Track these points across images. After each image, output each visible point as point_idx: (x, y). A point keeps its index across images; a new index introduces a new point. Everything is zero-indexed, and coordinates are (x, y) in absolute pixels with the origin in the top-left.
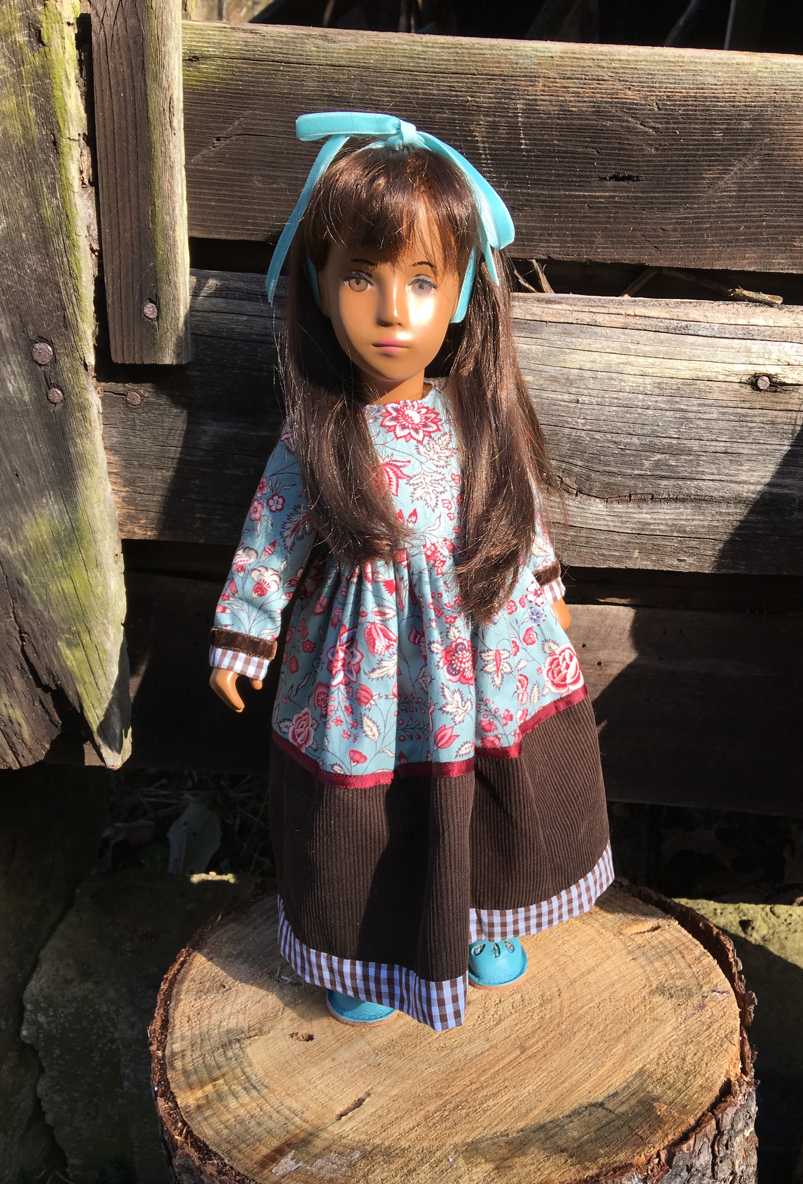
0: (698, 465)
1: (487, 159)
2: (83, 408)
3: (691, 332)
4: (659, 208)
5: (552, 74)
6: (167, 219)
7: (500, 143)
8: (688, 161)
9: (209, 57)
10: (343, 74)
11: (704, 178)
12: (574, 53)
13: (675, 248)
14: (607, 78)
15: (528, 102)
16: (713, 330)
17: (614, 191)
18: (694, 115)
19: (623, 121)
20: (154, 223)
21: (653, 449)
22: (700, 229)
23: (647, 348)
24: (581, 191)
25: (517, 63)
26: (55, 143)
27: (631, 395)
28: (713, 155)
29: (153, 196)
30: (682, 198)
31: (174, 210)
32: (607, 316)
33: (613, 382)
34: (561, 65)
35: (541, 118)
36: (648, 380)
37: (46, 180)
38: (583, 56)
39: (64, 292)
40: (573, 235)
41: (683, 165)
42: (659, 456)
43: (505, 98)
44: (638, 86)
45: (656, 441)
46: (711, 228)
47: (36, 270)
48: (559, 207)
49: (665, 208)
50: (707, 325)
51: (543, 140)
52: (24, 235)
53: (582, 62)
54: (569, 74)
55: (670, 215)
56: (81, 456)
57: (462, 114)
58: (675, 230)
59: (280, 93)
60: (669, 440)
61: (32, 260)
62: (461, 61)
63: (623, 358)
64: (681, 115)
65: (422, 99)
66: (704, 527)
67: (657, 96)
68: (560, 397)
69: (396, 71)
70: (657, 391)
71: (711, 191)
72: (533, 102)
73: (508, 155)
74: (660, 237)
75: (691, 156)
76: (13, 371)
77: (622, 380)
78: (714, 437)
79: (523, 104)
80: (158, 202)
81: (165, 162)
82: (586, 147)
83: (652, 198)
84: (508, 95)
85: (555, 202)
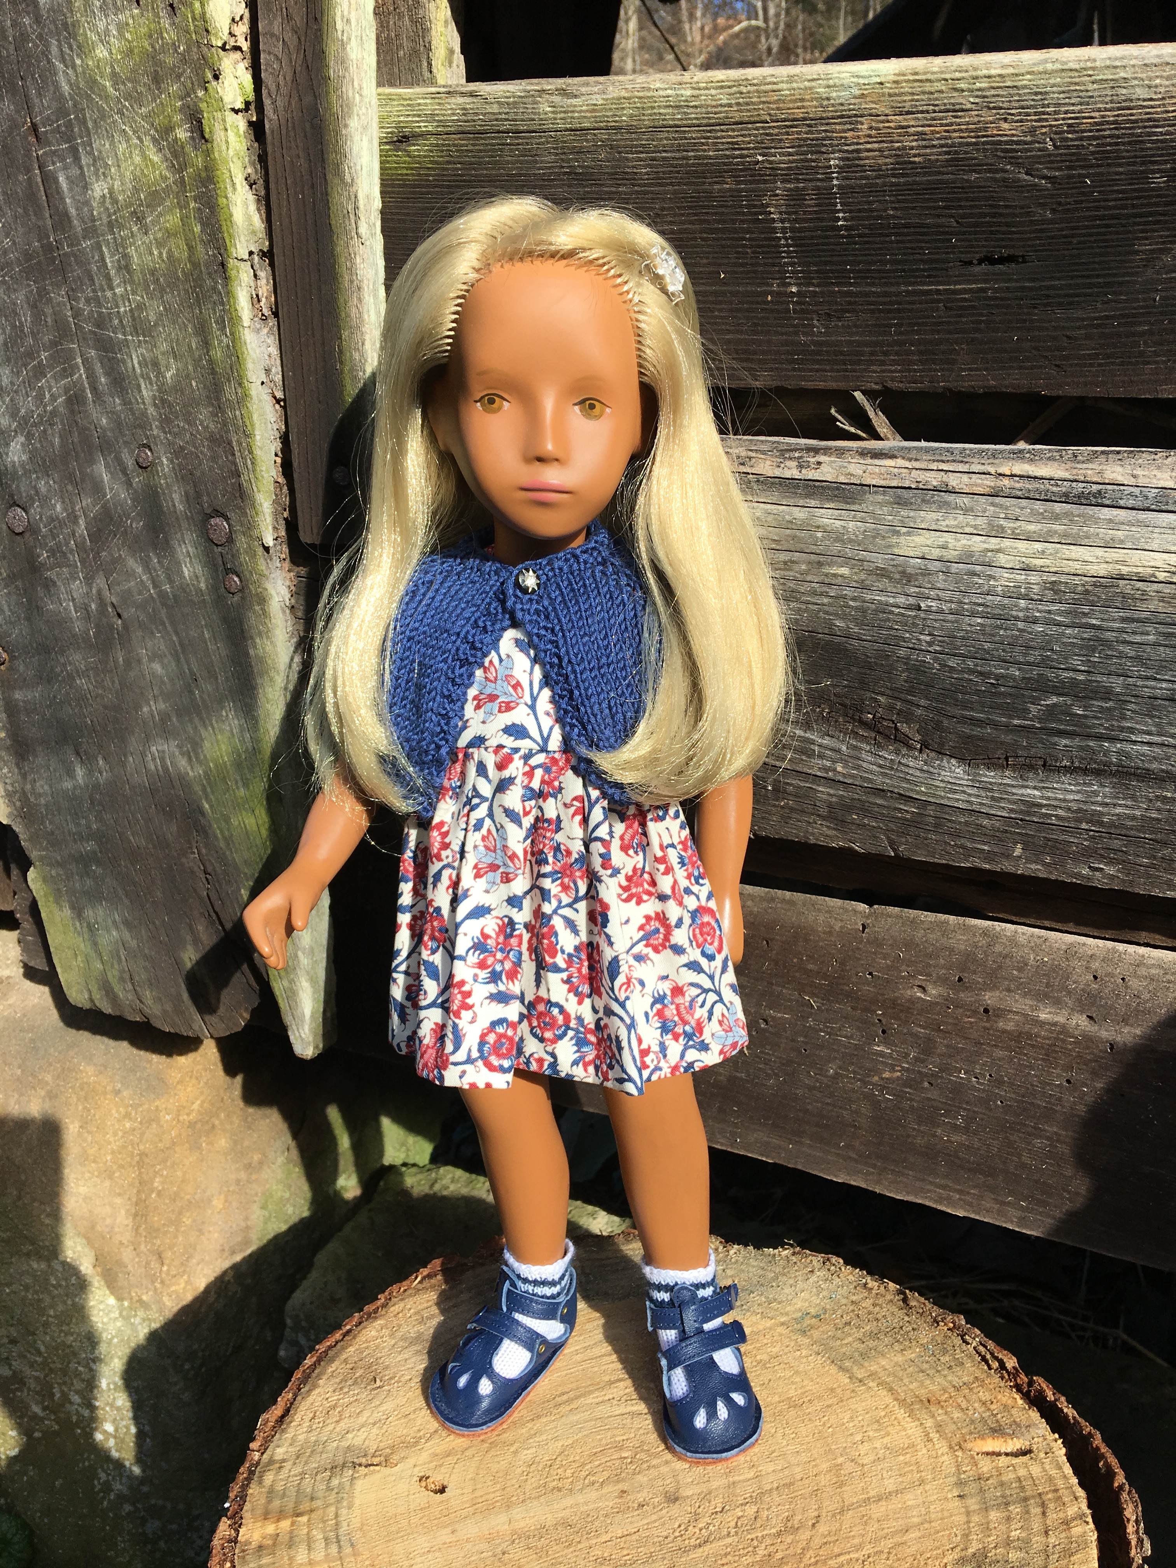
0: (1123, 717)
1: (788, 246)
2: (262, 600)
3: (1108, 502)
4: (1060, 304)
5: (881, 109)
6: (356, 356)
7: (806, 220)
8: (1107, 226)
9: (422, 135)
10: (587, 141)
11: (1137, 252)
12: (916, 74)
13: (1091, 365)
14: (969, 106)
15: (846, 155)
16: (1147, 498)
17: (985, 281)
18: (1117, 151)
19: (997, 171)
20: (341, 363)
21: (1044, 687)
22: (1133, 334)
23: (1032, 527)
24: (931, 284)
25: (828, 99)
26: (223, 265)
27: (1006, 601)
28: (1151, 214)
29: (339, 327)
30: (1099, 285)
31: (363, 344)
32: (965, 478)
33: (976, 579)
34: (896, 95)
35: (867, 178)
36: (1034, 578)
37: (215, 313)
38: (929, 76)
39: (237, 454)
40: (921, 353)
41: (1098, 234)
42: (1055, 699)
43: (812, 153)
44: (1020, 114)
45: (1051, 675)
46: (1151, 333)
47: (207, 427)
48: (899, 311)
49: (1071, 303)
50: (1137, 491)
51: (872, 211)
52: (194, 384)
53: (928, 87)
54: (908, 106)
55: (1079, 314)
56: (261, 660)
57: (751, 182)
58: (1088, 337)
59: (508, 175)
60: (1071, 674)
61: (204, 414)
62: (747, 104)
63: (993, 543)
64: (1093, 153)
65: (693, 165)
66: (1134, 818)
67: (1050, 126)
68: (891, 600)
69: (656, 129)
70: (1049, 595)
71: (1149, 272)
72: (855, 155)
73: (820, 237)
74: (1064, 349)
75: (1113, 217)
76: (188, 552)
77: (991, 577)
78: (1150, 673)
79: (840, 159)
80: (345, 334)
81: (352, 282)
82: (938, 216)
83: (1048, 288)
84: (817, 147)
85: (892, 303)
